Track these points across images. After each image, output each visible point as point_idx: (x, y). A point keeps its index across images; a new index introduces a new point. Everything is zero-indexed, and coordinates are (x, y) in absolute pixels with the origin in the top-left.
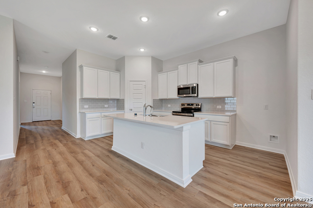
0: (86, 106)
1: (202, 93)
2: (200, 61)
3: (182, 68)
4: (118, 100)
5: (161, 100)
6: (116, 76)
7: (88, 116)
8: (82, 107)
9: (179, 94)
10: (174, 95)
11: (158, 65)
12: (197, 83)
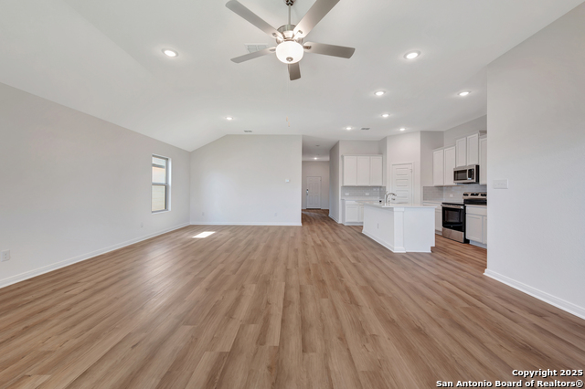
0: (347, 194)
1: (484, 179)
3: (461, 142)
4: (381, 187)
6: (377, 160)
7: (347, 202)
8: (343, 195)
10: (450, 181)
12: (477, 163)
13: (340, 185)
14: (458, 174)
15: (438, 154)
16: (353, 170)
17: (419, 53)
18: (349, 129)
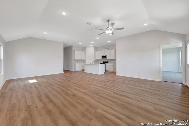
1: (108, 58)
2: (108, 49)
3: (103, 50)
4: (83, 60)
5: (97, 60)
8: (74, 62)
9: (102, 58)
10: (101, 58)
11: (96, 49)
12: (106, 55)
13: (73, 59)
14: (103, 57)
15: (97, 52)
16: (77, 55)
17: (148, 24)
18: (80, 43)
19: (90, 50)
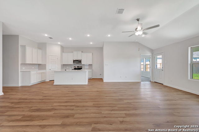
3: (75, 53)
4: (40, 65)
8: (22, 68)
9: (74, 63)
12: (81, 59)
13: (20, 63)
18: (46, 35)
19: (55, 50)
